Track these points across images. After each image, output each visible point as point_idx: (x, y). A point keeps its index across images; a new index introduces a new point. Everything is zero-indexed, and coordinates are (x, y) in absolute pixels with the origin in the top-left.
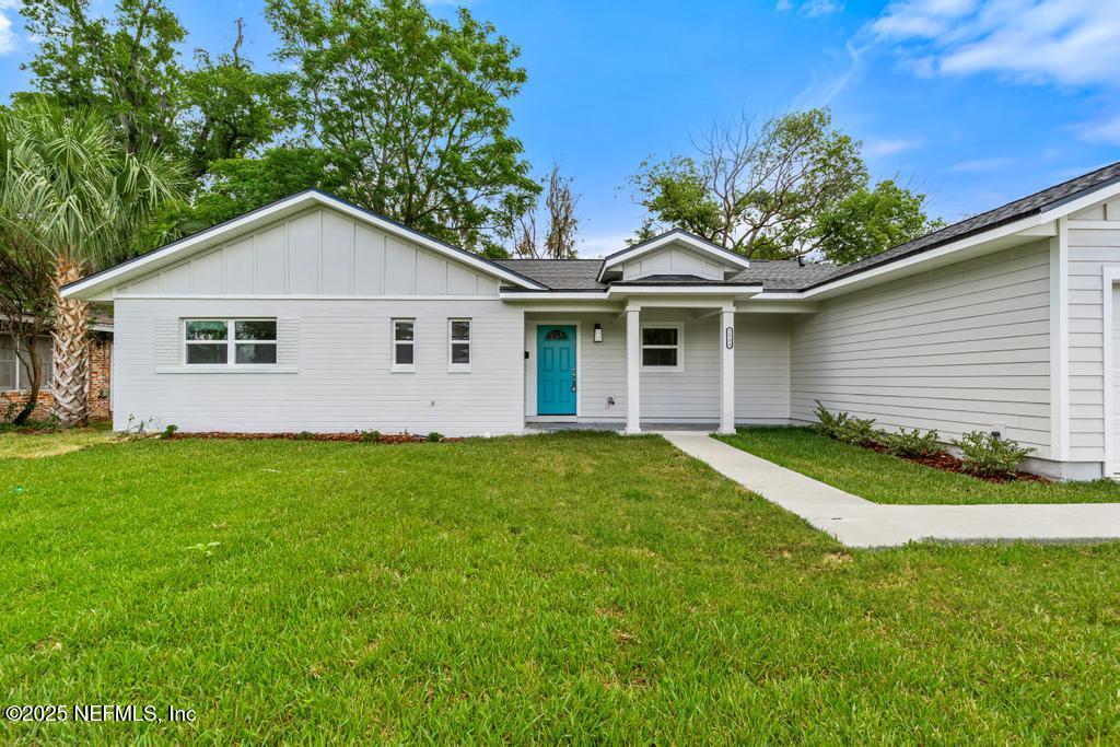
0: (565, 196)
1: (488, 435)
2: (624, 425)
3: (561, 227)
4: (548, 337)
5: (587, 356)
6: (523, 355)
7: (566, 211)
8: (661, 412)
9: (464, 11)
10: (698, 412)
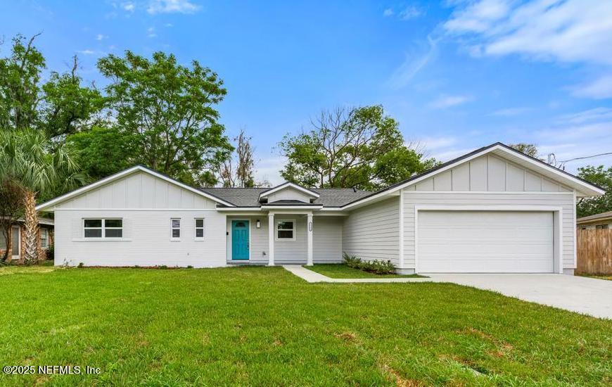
0: (247, 147)
1: (211, 267)
2: (268, 264)
3: (245, 164)
4: (237, 226)
5: (253, 234)
6: (226, 233)
7: (248, 155)
8: (283, 258)
9: (196, 62)
10: (300, 258)
